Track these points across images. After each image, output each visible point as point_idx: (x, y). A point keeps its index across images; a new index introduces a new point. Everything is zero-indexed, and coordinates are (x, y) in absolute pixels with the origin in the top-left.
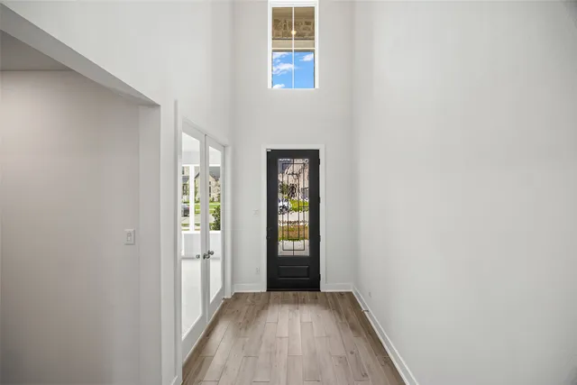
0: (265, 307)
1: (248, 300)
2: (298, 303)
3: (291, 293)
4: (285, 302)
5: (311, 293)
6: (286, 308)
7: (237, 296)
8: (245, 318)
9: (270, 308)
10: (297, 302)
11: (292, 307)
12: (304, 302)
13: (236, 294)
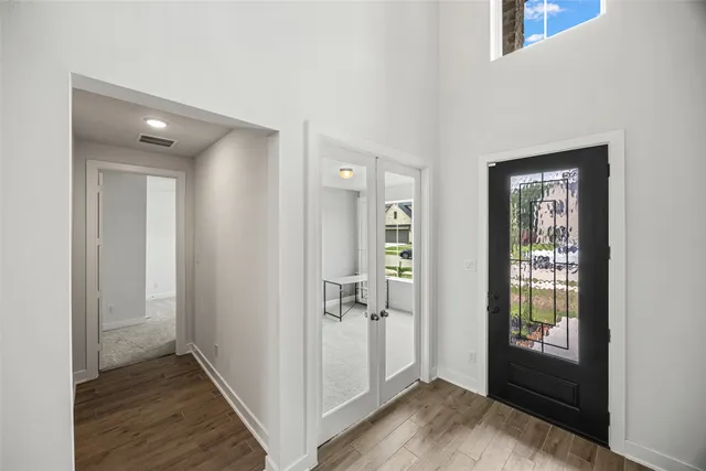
0: (471, 421)
1: (450, 398)
2: (539, 447)
3: (533, 420)
4: (511, 430)
5: (582, 441)
6: (509, 445)
7: (438, 385)
8: (431, 423)
9: (478, 428)
10: (537, 444)
11: (522, 448)
12: (553, 452)
13: (438, 380)
